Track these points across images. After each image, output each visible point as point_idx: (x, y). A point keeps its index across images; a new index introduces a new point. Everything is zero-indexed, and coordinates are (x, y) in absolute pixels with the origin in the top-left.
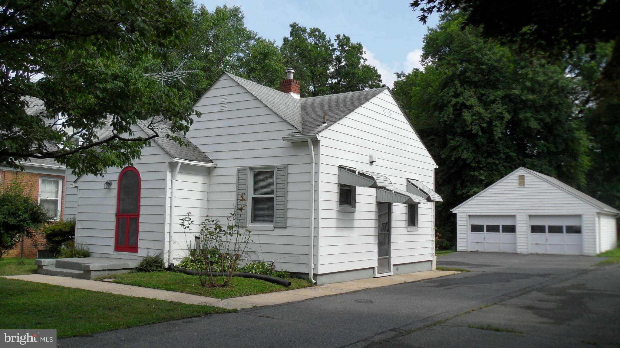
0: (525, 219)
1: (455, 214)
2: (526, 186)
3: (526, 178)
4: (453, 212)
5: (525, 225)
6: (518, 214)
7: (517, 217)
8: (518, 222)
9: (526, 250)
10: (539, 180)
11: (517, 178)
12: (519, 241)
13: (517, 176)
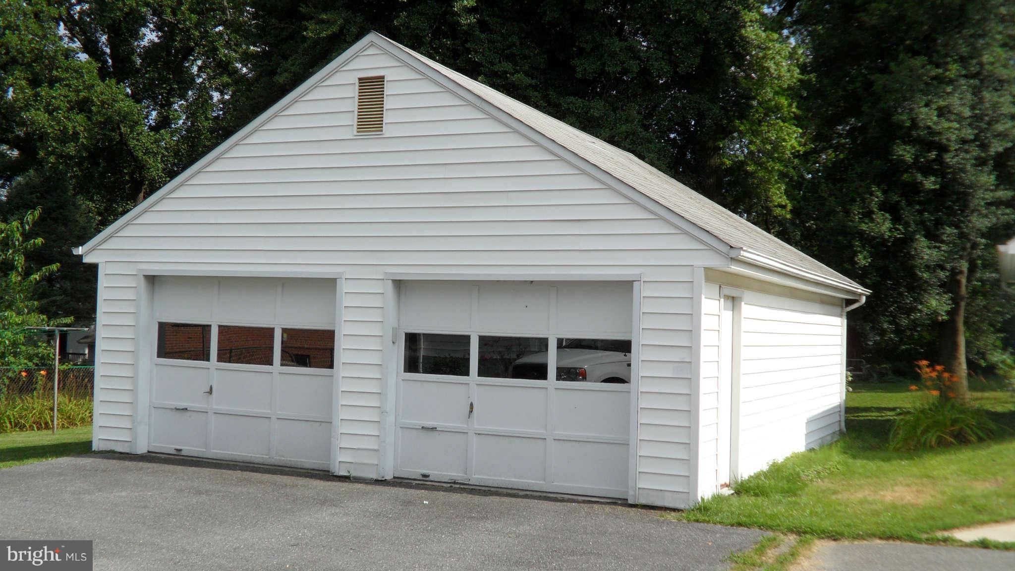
0: (377, 302)
1: (93, 268)
2: (387, 131)
3: (388, 90)
4: (86, 260)
5: (376, 330)
6: (349, 273)
7: (344, 287)
8: (346, 316)
9: (372, 460)
10: (447, 100)
11: (354, 92)
12: (344, 414)
13: (353, 78)
